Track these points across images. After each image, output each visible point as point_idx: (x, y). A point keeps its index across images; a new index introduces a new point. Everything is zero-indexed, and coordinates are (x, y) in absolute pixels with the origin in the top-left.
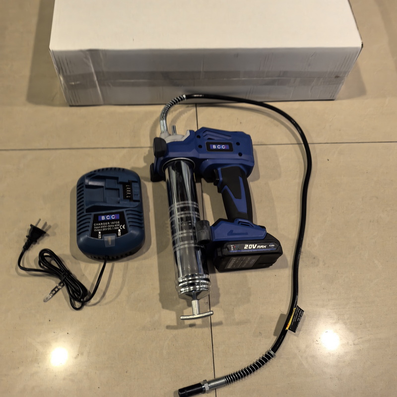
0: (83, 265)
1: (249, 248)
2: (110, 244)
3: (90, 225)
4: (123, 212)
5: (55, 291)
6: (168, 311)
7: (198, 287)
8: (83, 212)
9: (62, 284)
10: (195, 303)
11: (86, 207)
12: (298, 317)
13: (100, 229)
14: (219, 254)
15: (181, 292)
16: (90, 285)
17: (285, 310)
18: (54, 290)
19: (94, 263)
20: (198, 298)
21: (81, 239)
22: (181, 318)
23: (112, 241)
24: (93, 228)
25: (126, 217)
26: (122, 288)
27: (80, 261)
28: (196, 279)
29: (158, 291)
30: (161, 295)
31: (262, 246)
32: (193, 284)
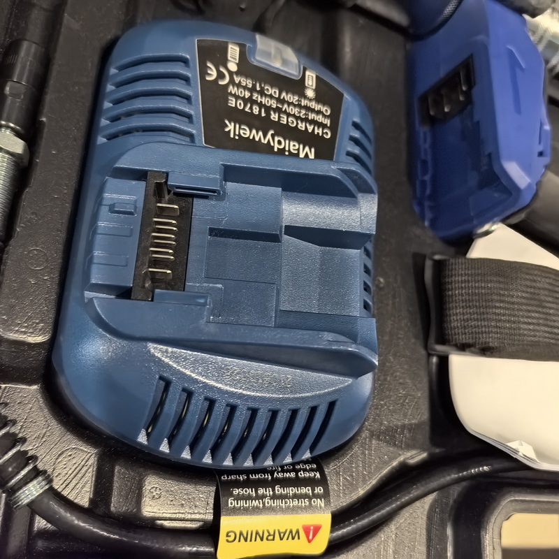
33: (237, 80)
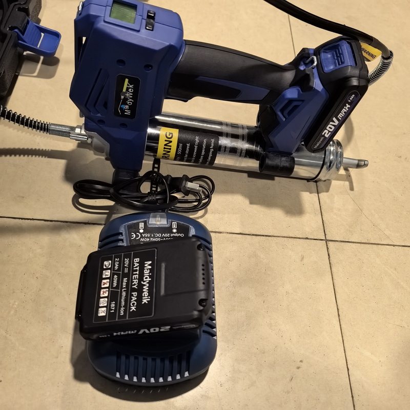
33: (143, 235)
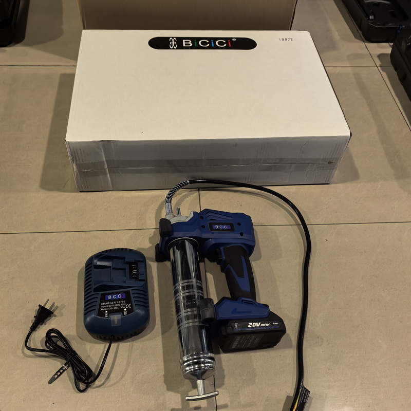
0: (88, 346)
1: (253, 326)
2: (116, 323)
3: (97, 304)
4: (129, 291)
5: (60, 373)
6: (172, 393)
7: (203, 365)
8: (91, 292)
9: (67, 365)
10: (200, 382)
11: (94, 287)
12: (304, 398)
13: (107, 308)
14: (224, 333)
15: (186, 371)
16: (95, 366)
17: (291, 392)
18: (59, 371)
19: (100, 343)
20: (203, 377)
21: (88, 319)
22: (187, 398)
23: (118, 320)
24: (100, 308)
25: (132, 296)
26: (126, 370)
27: (85, 342)
28: (200, 358)
29: (163, 373)
30: (165, 376)
31: (266, 325)
32: (197, 363)
